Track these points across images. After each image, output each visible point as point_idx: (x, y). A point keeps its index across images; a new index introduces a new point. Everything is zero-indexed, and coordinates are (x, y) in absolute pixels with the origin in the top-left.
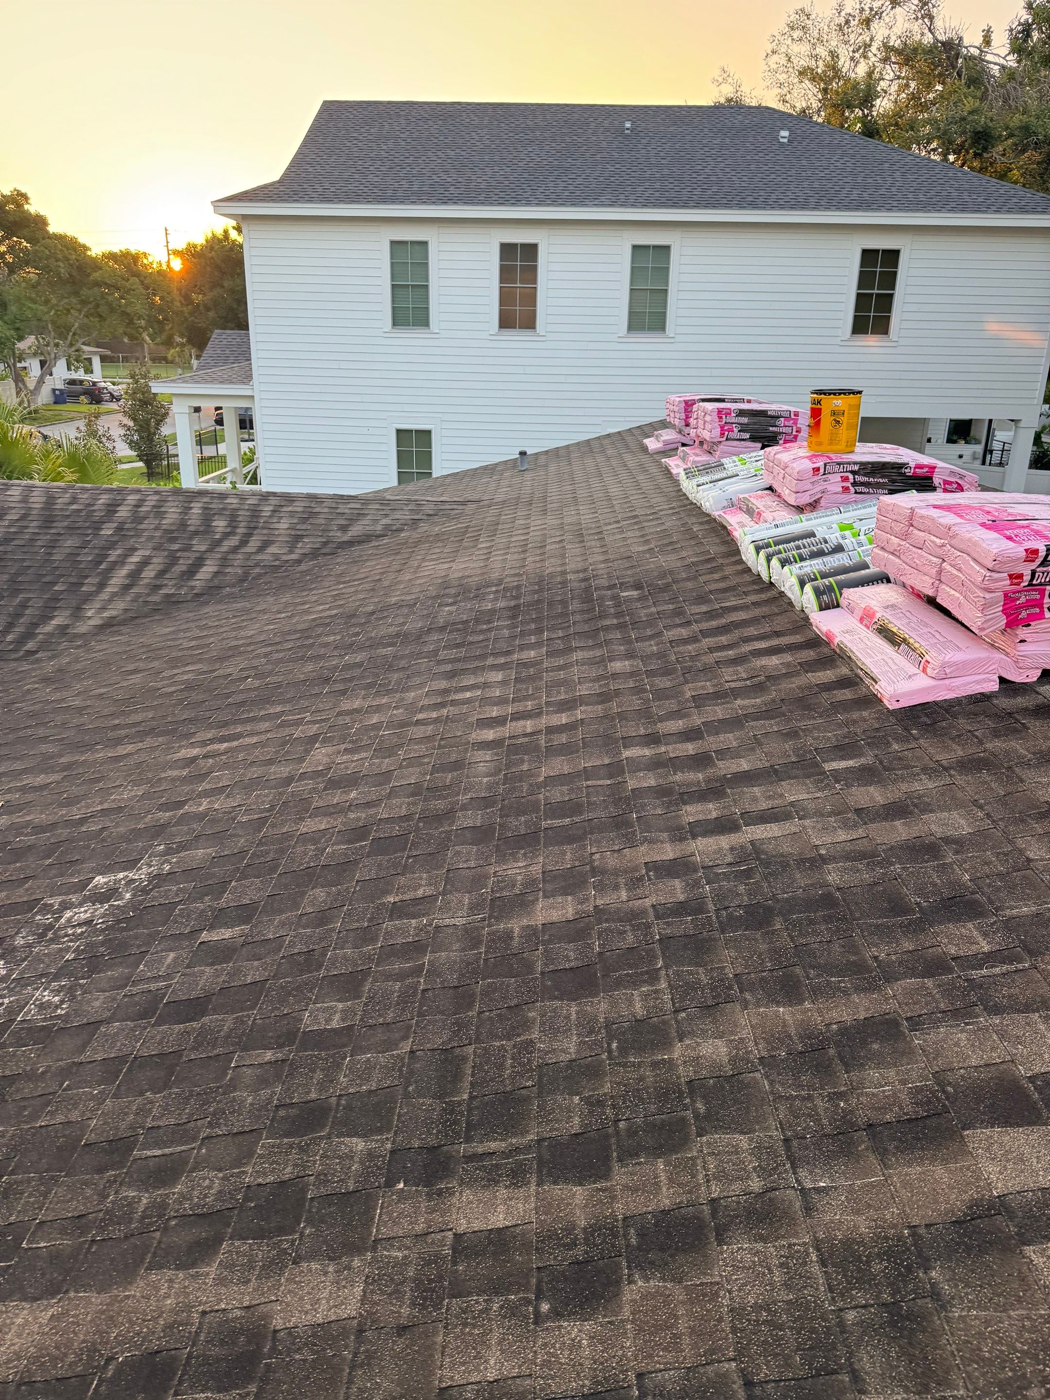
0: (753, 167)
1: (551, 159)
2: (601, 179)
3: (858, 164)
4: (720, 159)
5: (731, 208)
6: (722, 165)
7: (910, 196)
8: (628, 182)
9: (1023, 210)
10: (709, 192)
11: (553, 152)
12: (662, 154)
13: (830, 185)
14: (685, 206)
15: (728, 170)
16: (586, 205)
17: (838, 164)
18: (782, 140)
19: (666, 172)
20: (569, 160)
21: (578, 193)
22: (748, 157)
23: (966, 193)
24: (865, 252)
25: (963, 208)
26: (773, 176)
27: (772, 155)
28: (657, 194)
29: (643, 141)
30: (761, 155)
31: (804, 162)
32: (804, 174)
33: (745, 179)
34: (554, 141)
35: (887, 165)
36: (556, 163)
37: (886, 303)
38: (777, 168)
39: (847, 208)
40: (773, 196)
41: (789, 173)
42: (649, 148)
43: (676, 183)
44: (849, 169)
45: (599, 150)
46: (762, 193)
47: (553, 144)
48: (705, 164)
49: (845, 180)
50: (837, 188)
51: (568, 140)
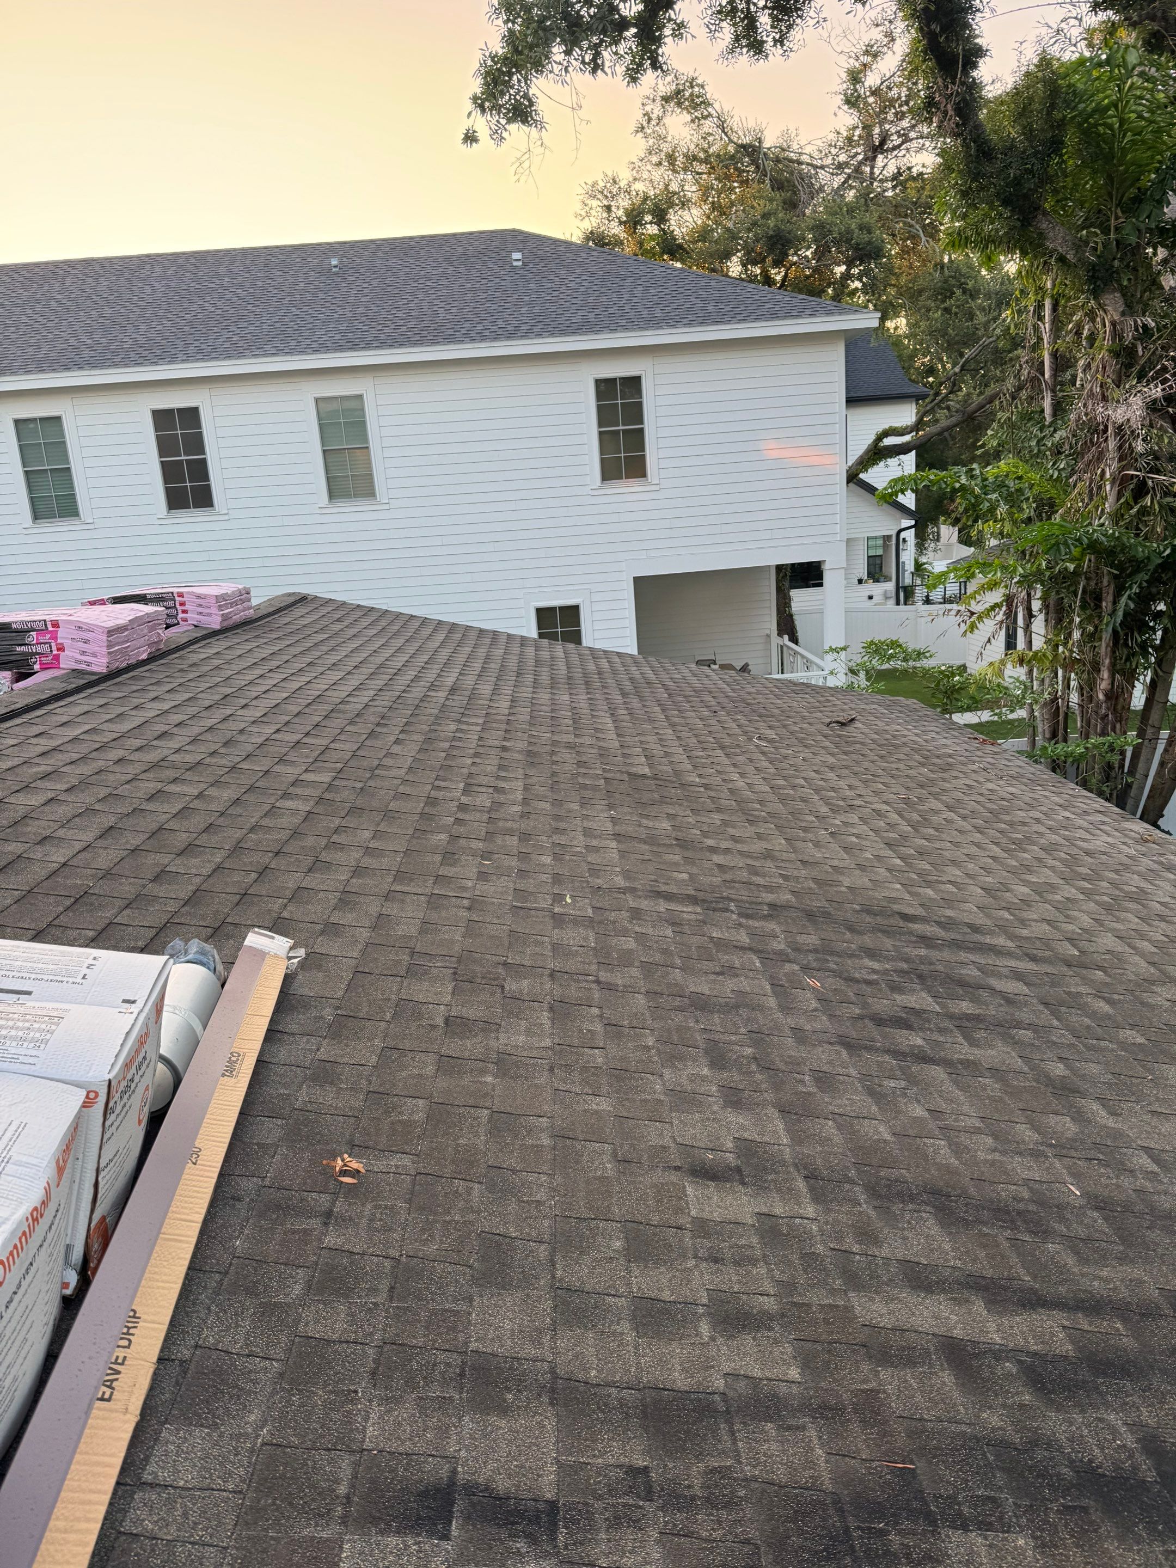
0: (468, 297)
1: (226, 308)
2: (278, 325)
3: (596, 282)
4: (433, 291)
5: (421, 345)
6: (433, 297)
7: (645, 312)
8: (310, 326)
9: (774, 316)
10: (403, 329)
11: (235, 299)
12: (366, 291)
13: (554, 308)
14: (367, 346)
15: (436, 302)
16: (244, 357)
17: (573, 284)
18: (515, 264)
19: (362, 310)
20: (250, 307)
21: (241, 343)
22: (468, 286)
23: (713, 303)
24: (598, 382)
25: (706, 320)
26: (488, 304)
27: (497, 280)
28: (338, 337)
29: (350, 278)
30: (484, 282)
31: (533, 286)
32: (527, 299)
33: (454, 310)
34: (241, 285)
35: (630, 280)
36: (232, 311)
37: (636, 439)
38: (497, 294)
39: (563, 333)
40: (480, 327)
41: (509, 299)
42: (353, 286)
43: (367, 322)
44: (582, 289)
45: (290, 294)
46: (467, 325)
47: (239, 291)
48: (411, 298)
49: (574, 301)
50: (560, 311)
51: (259, 284)
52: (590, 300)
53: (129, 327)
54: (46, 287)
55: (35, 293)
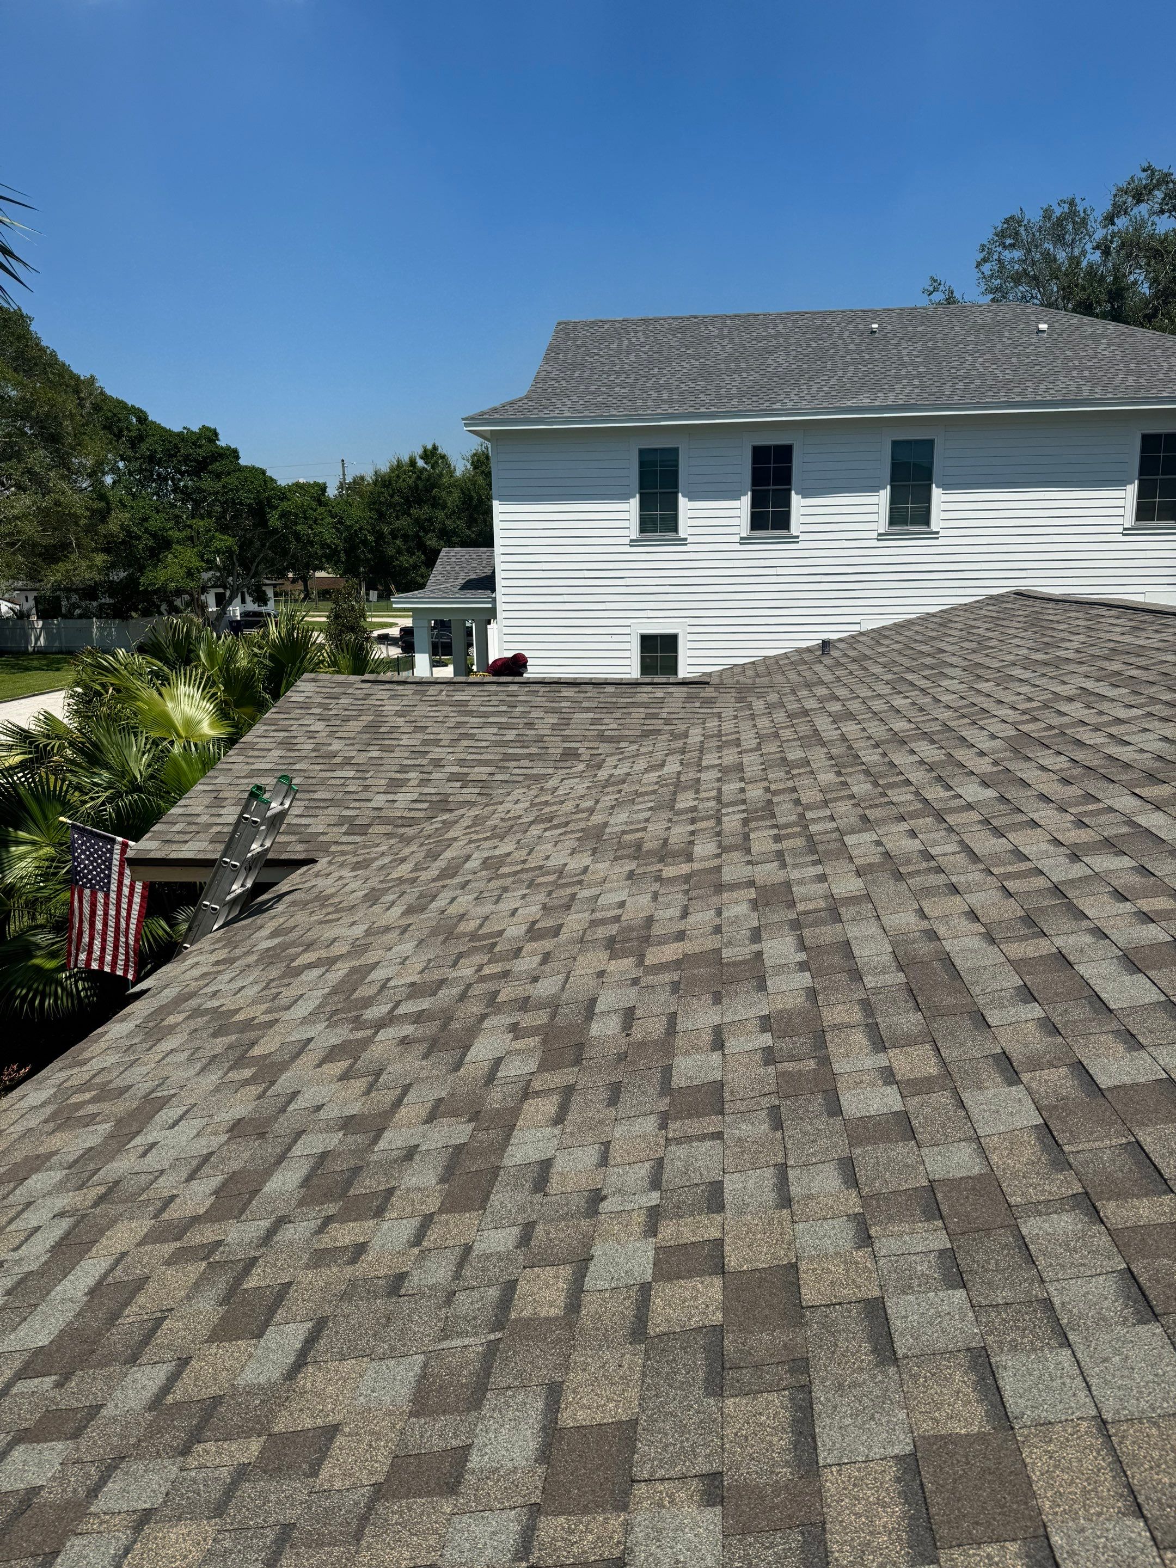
1: (799, 363)
8: (885, 381)
21: (834, 393)
24: (1146, 437)
28: (917, 390)
29: (892, 342)
30: (1021, 348)
31: (1069, 353)
32: (1071, 364)
35: (1158, 352)
36: (805, 366)
37: (1172, 488)
38: (1040, 360)
40: (1042, 386)
41: (1055, 364)
42: (900, 348)
43: (935, 379)
44: (1118, 357)
45: (848, 352)
46: (1029, 384)
47: (799, 350)
48: (962, 360)
49: (1117, 367)
50: (1110, 376)
51: (814, 344)
52: (1132, 366)
53: (724, 376)
54: (626, 342)
55: (620, 345)
